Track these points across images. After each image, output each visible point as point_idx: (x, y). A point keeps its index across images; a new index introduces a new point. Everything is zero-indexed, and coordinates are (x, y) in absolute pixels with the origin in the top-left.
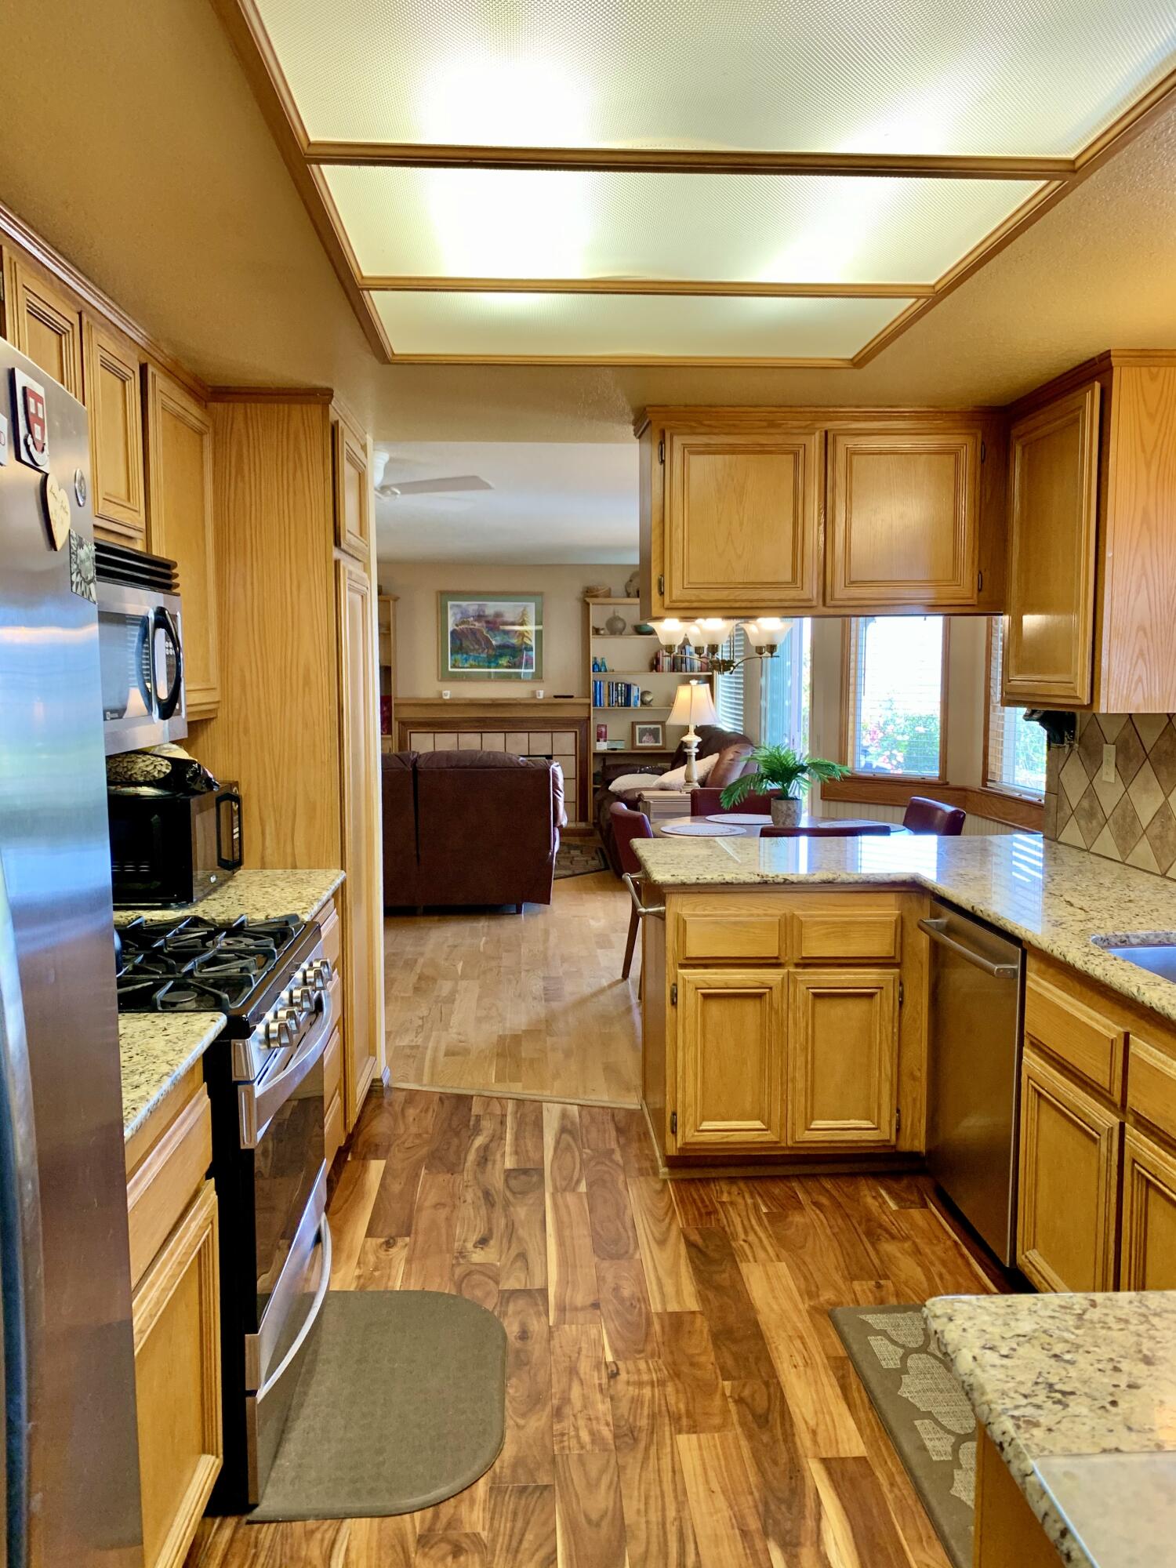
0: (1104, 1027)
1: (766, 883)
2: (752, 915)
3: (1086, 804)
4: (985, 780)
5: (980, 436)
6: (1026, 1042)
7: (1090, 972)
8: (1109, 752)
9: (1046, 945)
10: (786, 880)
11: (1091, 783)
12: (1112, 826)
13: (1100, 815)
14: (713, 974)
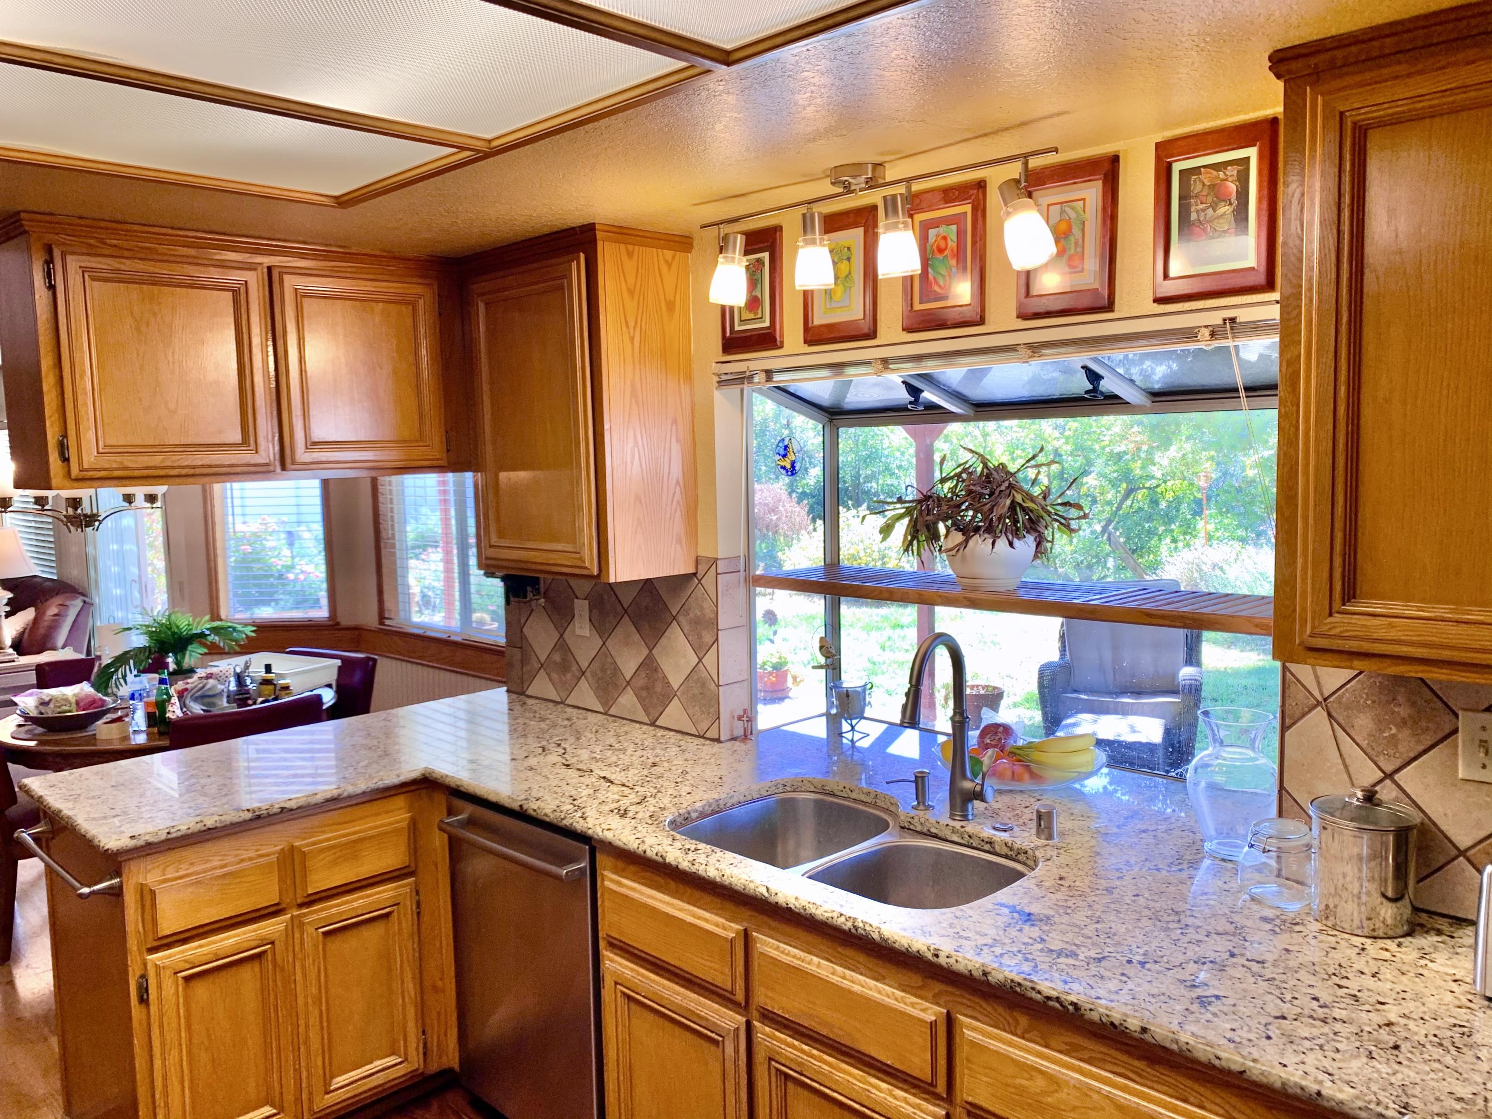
0: (717, 926)
1: (259, 817)
2: (242, 861)
3: (557, 657)
4: (382, 618)
5: (436, 287)
6: (602, 944)
7: (701, 873)
8: (581, 607)
9: (636, 846)
10: (282, 809)
11: (561, 636)
12: (590, 679)
13: (575, 668)
14: (196, 948)
